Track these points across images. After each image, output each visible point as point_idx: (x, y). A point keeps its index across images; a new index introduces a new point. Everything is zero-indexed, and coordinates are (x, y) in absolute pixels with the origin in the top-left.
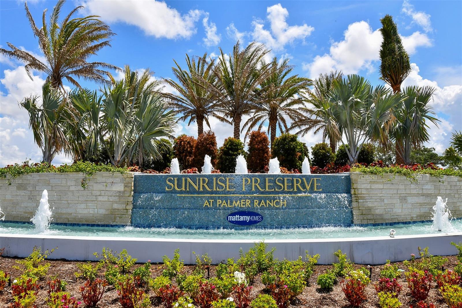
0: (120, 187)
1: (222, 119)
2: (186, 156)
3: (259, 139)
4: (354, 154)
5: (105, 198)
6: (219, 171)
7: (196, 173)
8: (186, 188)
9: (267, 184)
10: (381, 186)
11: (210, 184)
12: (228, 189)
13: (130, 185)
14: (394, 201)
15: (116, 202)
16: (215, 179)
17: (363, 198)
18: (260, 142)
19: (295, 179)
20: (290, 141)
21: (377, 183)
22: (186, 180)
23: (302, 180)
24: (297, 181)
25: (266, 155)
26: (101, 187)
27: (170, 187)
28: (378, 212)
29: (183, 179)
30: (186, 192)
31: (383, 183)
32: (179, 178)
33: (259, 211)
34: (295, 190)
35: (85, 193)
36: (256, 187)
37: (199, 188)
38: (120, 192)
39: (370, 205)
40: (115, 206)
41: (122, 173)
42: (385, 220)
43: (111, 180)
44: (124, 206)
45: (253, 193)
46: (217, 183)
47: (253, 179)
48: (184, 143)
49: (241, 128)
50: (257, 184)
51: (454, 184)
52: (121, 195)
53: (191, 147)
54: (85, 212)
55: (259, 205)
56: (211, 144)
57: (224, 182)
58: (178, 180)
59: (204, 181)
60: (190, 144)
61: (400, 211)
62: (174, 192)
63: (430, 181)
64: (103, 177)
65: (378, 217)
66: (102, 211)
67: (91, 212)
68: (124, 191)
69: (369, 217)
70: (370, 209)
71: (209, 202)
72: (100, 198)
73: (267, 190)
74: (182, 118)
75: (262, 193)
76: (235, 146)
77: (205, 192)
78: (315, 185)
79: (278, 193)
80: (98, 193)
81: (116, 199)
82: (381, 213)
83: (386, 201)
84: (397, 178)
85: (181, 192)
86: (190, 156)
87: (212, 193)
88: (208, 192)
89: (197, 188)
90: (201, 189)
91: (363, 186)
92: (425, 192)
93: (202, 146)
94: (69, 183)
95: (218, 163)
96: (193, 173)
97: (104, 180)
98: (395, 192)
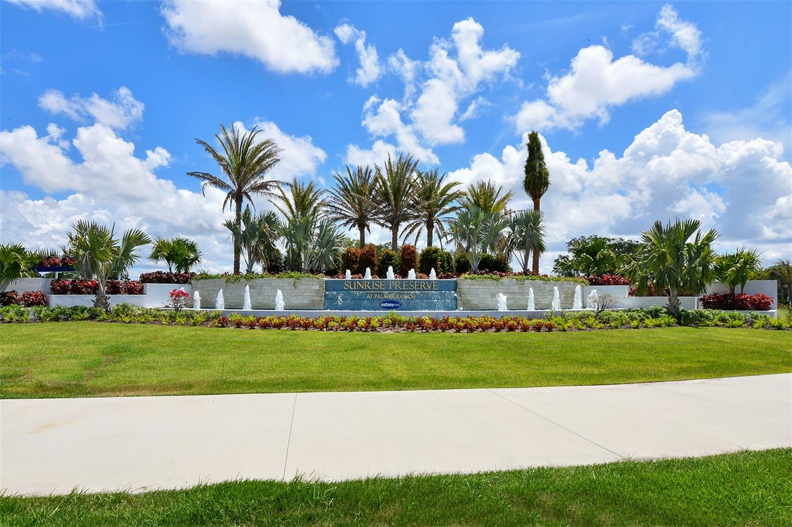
0: (317, 287)
1: (383, 225)
2: (352, 264)
3: (409, 251)
4: (475, 264)
5: (308, 294)
6: (377, 276)
7: (361, 278)
8: (356, 288)
9: (404, 285)
10: (478, 287)
11: (370, 285)
12: (381, 288)
13: (322, 286)
14: (487, 296)
15: (315, 296)
16: (373, 282)
17: (464, 294)
18: (409, 254)
19: (421, 283)
20: (433, 253)
21: (474, 285)
22: (356, 283)
23: (426, 283)
24: (423, 284)
25: (414, 264)
26: (305, 287)
27: (347, 287)
28: (474, 302)
29: (355, 282)
30: (356, 290)
31: (479, 285)
32: (352, 282)
33: (399, 301)
34: (421, 289)
35: (296, 290)
36: (397, 287)
37: (364, 288)
38: (317, 290)
39: (469, 298)
40: (314, 298)
41: (318, 279)
42: (479, 308)
43: (311, 283)
44: (320, 298)
45: (396, 290)
46: (375, 285)
47: (396, 282)
48: (351, 254)
49: (398, 237)
50: (398, 286)
51: (539, 286)
52: (317, 291)
53: (356, 257)
54: (296, 302)
55: (399, 297)
56: (372, 255)
57: (379, 284)
58: (351, 283)
59: (367, 284)
60: (355, 255)
61: (490, 302)
62: (349, 290)
63: (516, 284)
64: (306, 281)
65: (474, 306)
66: (307, 302)
67: (299, 301)
68: (319, 290)
69: (468, 306)
70: (469, 301)
71: (370, 296)
72: (305, 294)
73: (404, 289)
74: (344, 224)
75: (401, 290)
76: (390, 257)
77: (368, 290)
78: (434, 286)
79: (411, 291)
80: (303, 291)
81: (315, 294)
82: (476, 303)
83: (480, 296)
84: (489, 281)
85: (353, 290)
86: (356, 265)
87: (372, 290)
88: (370, 290)
89: (363, 287)
90: (366, 288)
91: (465, 287)
92: (511, 291)
93: (364, 257)
94: (285, 285)
95: (377, 270)
96: (359, 278)
97: (306, 283)
98: (488, 290)
